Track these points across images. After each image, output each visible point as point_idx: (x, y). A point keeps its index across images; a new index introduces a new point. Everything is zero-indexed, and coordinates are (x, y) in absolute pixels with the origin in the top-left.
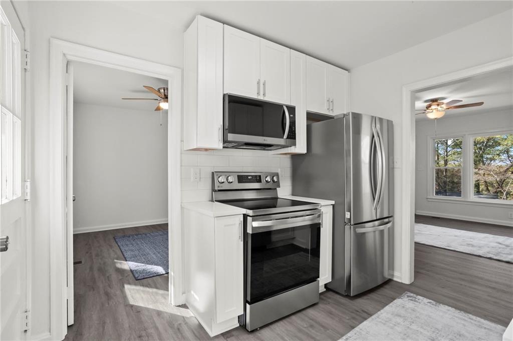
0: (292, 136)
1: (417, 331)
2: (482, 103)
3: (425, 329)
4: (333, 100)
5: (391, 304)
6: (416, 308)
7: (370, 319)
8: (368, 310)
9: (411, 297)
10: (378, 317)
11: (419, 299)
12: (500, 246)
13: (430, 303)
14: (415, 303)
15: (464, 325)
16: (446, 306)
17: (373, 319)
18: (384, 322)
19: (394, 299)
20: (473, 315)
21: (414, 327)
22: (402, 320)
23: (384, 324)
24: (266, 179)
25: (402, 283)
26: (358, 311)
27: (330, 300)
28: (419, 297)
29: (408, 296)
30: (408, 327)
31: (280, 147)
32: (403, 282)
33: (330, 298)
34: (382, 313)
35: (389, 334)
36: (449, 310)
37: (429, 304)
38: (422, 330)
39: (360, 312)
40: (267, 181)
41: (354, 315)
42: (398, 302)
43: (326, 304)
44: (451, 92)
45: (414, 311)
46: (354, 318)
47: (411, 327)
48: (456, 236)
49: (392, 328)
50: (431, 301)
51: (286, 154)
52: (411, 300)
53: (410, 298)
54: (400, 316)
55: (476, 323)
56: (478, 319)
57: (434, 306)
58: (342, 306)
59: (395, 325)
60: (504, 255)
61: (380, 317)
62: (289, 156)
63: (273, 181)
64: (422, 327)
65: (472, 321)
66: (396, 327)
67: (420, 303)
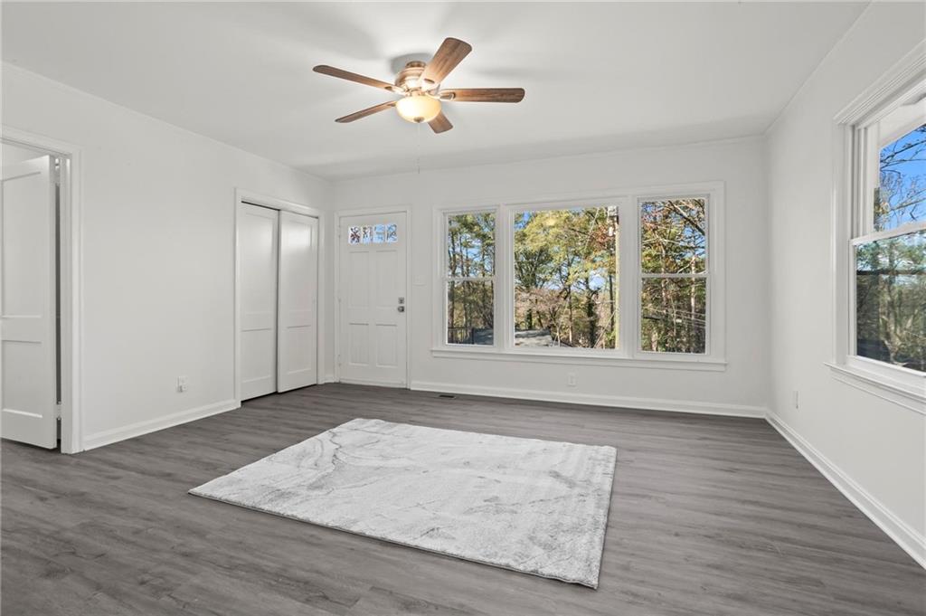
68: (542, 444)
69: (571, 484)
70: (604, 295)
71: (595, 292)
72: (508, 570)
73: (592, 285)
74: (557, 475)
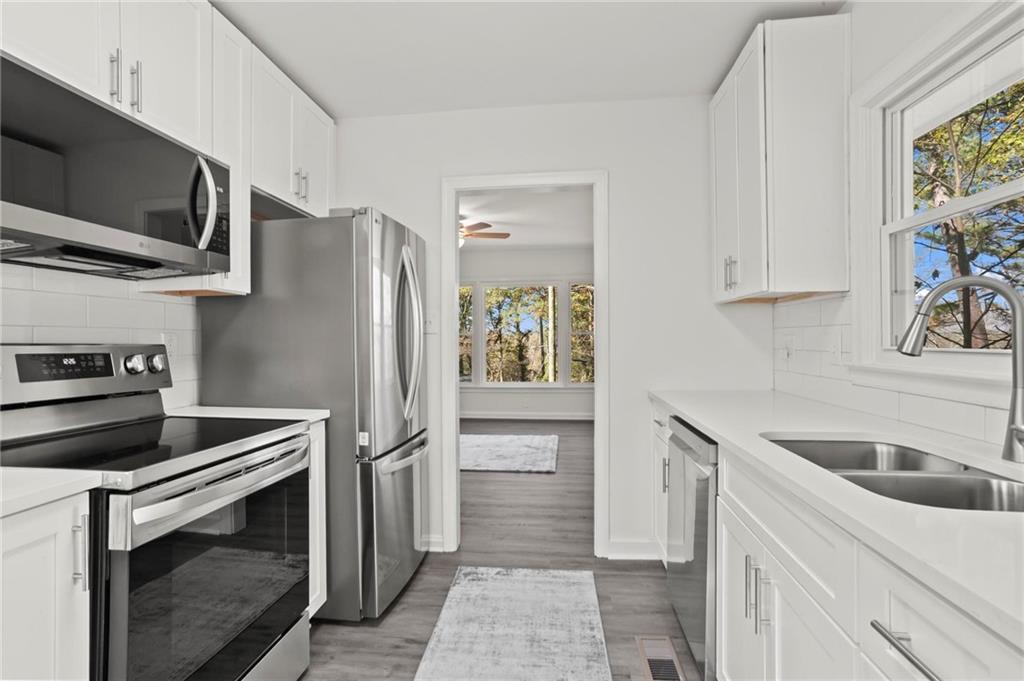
0: (221, 243)
1: (507, 635)
2: (506, 236)
3: (514, 626)
4: (307, 174)
5: (447, 603)
6: (486, 592)
7: (427, 654)
8: (416, 635)
9: (469, 574)
10: (439, 641)
11: (482, 574)
12: (531, 450)
13: (498, 573)
14: (480, 583)
15: (553, 591)
16: (520, 570)
17: (433, 650)
18: (452, 646)
19: (447, 590)
20: (554, 569)
21: (500, 630)
22: (476, 625)
23: (455, 650)
24: (129, 365)
25: (444, 553)
26: (397, 647)
27: (330, 649)
28: (482, 569)
29: (466, 575)
30: (492, 636)
31: (180, 272)
32: (447, 550)
33: (328, 643)
34: (441, 630)
35: (471, 667)
36: (526, 575)
37: (498, 576)
38: (510, 631)
39: (403, 647)
40: (131, 372)
41: (396, 660)
42: (455, 592)
43: (325, 663)
44: (476, 209)
45: (486, 599)
46: (397, 667)
47: (495, 633)
48: (478, 446)
49: (470, 652)
50: (498, 569)
51: (181, 293)
52: (473, 580)
53: (470, 577)
54: (470, 620)
55: (562, 580)
56: (562, 572)
57: (506, 577)
58: (361, 649)
59: (472, 643)
60: (541, 463)
61: (442, 638)
62: (189, 300)
63: (152, 369)
64: (509, 625)
65: (558, 580)
66: (475, 647)
67: (486, 580)
68: (516, 437)
69: (538, 449)
70: (535, 337)
71: (526, 335)
72: (518, 472)
73: (523, 329)
74: (529, 447)
